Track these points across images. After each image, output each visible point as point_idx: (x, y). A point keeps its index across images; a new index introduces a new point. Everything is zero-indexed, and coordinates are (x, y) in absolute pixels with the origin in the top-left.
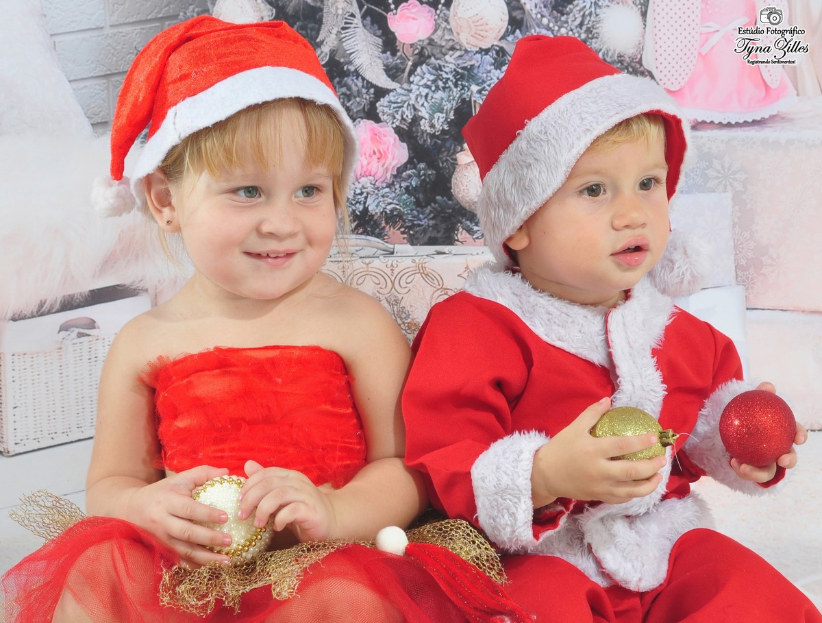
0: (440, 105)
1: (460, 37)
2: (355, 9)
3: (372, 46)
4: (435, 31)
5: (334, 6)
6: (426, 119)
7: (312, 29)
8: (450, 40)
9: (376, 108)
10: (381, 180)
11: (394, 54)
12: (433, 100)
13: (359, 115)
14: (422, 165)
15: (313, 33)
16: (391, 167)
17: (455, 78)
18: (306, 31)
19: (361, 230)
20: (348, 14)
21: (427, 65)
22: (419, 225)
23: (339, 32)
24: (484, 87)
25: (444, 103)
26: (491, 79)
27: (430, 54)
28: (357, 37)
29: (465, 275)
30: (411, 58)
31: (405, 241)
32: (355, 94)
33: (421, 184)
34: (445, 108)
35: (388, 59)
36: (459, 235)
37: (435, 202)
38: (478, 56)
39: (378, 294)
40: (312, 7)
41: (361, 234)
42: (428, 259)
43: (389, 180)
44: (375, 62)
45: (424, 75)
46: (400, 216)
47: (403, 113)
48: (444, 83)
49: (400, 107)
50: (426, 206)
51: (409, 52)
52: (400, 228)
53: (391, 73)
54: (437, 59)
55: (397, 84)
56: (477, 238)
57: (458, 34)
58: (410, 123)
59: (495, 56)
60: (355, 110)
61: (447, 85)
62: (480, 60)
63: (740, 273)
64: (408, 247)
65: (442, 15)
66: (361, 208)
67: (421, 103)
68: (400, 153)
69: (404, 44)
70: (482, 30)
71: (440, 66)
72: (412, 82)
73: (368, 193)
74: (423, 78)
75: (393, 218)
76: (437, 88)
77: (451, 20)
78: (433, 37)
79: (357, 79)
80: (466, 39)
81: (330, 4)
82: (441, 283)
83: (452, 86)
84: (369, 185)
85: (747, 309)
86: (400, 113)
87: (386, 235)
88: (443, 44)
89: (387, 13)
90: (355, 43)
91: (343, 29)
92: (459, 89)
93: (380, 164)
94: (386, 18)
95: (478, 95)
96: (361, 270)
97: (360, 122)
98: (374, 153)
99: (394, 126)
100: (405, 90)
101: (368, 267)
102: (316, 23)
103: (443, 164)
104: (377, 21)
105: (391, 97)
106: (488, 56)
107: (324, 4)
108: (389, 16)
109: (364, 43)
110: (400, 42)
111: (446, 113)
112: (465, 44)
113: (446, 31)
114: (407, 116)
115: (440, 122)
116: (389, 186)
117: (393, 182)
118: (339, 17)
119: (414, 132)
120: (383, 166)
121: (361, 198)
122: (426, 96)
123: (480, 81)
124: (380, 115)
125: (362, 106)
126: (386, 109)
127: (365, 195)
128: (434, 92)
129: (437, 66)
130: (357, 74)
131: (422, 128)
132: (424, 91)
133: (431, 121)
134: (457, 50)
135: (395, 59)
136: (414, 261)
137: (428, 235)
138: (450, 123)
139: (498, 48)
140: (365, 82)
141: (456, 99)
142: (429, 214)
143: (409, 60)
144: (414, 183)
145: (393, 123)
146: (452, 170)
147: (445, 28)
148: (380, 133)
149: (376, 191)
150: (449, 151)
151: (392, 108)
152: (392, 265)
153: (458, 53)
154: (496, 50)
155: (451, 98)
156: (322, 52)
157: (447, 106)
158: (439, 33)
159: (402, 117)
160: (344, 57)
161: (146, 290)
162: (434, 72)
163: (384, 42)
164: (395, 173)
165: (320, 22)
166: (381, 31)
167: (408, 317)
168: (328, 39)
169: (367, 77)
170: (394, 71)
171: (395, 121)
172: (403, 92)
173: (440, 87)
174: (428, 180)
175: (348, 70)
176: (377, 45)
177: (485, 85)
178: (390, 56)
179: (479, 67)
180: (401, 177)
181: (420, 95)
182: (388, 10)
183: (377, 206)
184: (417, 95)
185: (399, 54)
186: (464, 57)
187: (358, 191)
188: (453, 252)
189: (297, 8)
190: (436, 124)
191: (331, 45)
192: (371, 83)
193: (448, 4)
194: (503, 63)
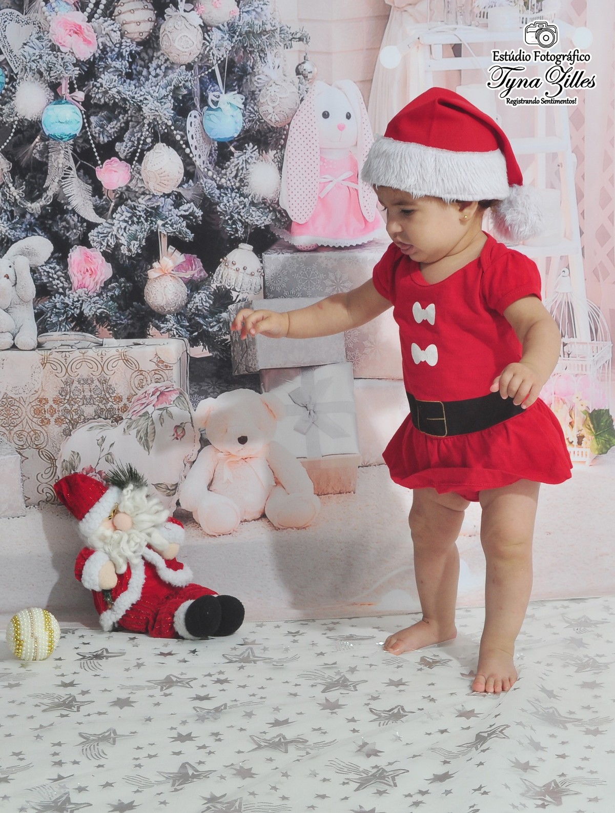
0: (135, 235)
1: (149, 185)
2: (72, 163)
3: (85, 192)
4: (131, 180)
5: (56, 161)
6: (125, 245)
7: (40, 178)
8: (142, 187)
9: (88, 237)
10: (93, 291)
11: (101, 197)
12: (130, 231)
13: (76, 242)
14: (122, 280)
15: (41, 181)
16: (100, 281)
17: (146, 215)
18: (36, 180)
19: (78, 329)
20: (66, 168)
21: (125, 205)
22: (121, 324)
23: (59, 181)
24: (167, 222)
25: (138, 234)
26: (172, 216)
27: (127, 197)
28: (74, 185)
29: (155, 360)
30: (113, 201)
31: (111, 336)
32: (73, 227)
33: (122, 293)
34: (139, 237)
35: (96, 201)
36: (150, 331)
37: (132, 306)
38: (163, 199)
39: (92, 376)
40: (40, 161)
41: (78, 331)
42: (128, 349)
43: (98, 291)
44: (87, 203)
45: (123, 213)
46: (107, 317)
47: (108, 241)
48: (137, 219)
49: (105, 237)
50: (126, 310)
51: (112, 196)
52: (107, 326)
53: (99, 211)
54: (132, 201)
55: (103, 219)
56: (163, 333)
57: (148, 183)
58: (113, 248)
59: (174, 199)
60: (72, 239)
61: (140, 220)
62: (163, 201)
63: (349, 353)
64: (113, 340)
65: (135, 169)
66: (78, 311)
67: (121, 234)
68: (106, 271)
69: (108, 190)
70: (165, 180)
71: (134, 206)
72: (115, 218)
73: (83, 301)
74: (122, 215)
75: (101, 319)
76: (133, 222)
77: (141, 172)
78: (130, 185)
79: (74, 216)
80: (154, 187)
81: (53, 160)
82: (137, 366)
83: (144, 221)
84: (83, 294)
85: (355, 379)
86: (106, 241)
87: (97, 332)
88: (137, 190)
89: (96, 167)
90: (72, 189)
91: (63, 178)
92: (149, 223)
93: (92, 279)
94: (95, 170)
95: (163, 228)
96: (79, 358)
97: (76, 248)
98: (87, 271)
99: (102, 250)
100: (110, 224)
101: (84, 356)
102: (43, 174)
103: (138, 278)
104: (88, 173)
105: (99, 229)
106: (169, 199)
107: (48, 160)
108: (97, 169)
109: (79, 189)
110: (105, 188)
111: (140, 240)
112: (153, 190)
113: (139, 181)
114: (111, 243)
115: (135, 247)
116: (98, 295)
117: (102, 292)
118: (60, 170)
119: (116, 255)
120: (94, 280)
121: (78, 304)
122: (125, 229)
123: (164, 217)
124: (91, 242)
125: (78, 236)
126: (95, 238)
127: (81, 302)
128: (130, 225)
130: (73, 212)
131: (122, 252)
132: (123, 225)
133: (129, 247)
134: (147, 194)
135: (102, 201)
136: (117, 351)
137: (128, 331)
138: (143, 248)
139: (176, 193)
140: (80, 218)
141: (147, 230)
142: (128, 316)
143: (112, 202)
144: (117, 293)
145: (101, 248)
146: (144, 283)
147: (138, 178)
148: (91, 256)
149: (89, 299)
150: (142, 269)
151: (100, 237)
152: (102, 354)
153: (148, 197)
154: (175, 195)
155: (143, 230)
156: (47, 196)
157: (141, 236)
158: (134, 182)
159: (107, 244)
160: (64, 199)
162: (130, 210)
163: (93, 188)
164: (103, 285)
165: (45, 173)
166: (91, 180)
167: (114, 392)
168: (52, 186)
169: (81, 215)
170: (101, 210)
172: (108, 225)
173: (135, 222)
174: (127, 290)
175: (67, 209)
176: (88, 191)
177: (168, 220)
178: (98, 199)
179: (163, 207)
180: (108, 288)
181: (120, 227)
182: (96, 165)
183: (90, 310)
184: (118, 228)
185: (104, 197)
186: (152, 200)
187: (76, 299)
188: (146, 344)
189: (29, 163)
190: (132, 249)
191: (54, 190)
192: (84, 219)
193: (140, 161)
194: (181, 204)
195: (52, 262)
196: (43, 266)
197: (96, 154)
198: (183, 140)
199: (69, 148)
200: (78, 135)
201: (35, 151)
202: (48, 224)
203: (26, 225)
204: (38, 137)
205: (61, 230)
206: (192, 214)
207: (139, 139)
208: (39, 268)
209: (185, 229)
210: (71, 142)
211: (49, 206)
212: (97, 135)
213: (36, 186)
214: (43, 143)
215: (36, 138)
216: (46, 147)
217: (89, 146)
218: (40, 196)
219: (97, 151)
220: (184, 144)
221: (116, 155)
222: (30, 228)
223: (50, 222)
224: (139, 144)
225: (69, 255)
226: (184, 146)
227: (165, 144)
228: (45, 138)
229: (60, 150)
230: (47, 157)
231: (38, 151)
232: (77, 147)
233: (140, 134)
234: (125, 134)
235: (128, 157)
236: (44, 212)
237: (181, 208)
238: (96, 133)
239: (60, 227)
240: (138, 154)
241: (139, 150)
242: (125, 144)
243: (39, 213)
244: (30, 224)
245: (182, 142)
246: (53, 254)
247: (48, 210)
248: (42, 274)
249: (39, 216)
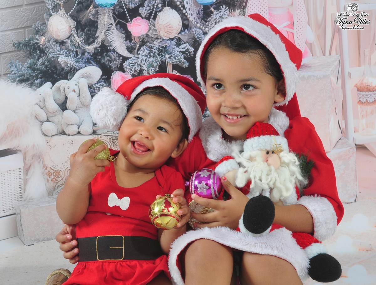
0: (152, 64)
1: (160, 33)
2: (112, 21)
3: (121, 38)
4: (149, 31)
5: (103, 20)
6: (146, 70)
7: (93, 31)
8: (156, 34)
9: (123, 66)
11: (130, 41)
12: (149, 62)
13: (115, 69)
15: (94, 32)
17: (158, 52)
18: (91, 32)
20: (109, 24)
21: (145, 46)
23: (105, 32)
24: (172, 56)
25: (154, 63)
26: (175, 52)
27: (147, 41)
28: (114, 34)
30: (138, 43)
32: (114, 60)
34: (154, 65)
35: (128, 43)
38: (169, 41)
40: (93, 21)
44: (122, 45)
45: (144, 51)
48: (153, 54)
49: (134, 65)
51: (137, 40)
53: (129, 50)
54: (150, 43)
55: (132, 55)
57: (159, 32)
58: (138, 72)
59: (176, 41)
60: (113, 67)
61: (155, 55)
62: (169, 43)
65: (152, 23)
67: (143, 63)
69: (135, 37)
70: (170, 30)
71: (151, 46)
72: (139, 54)
74: (144, 52)
76: (150, 56)
77: (156, 26)
78: (148, 33)
79: (114, 53)
80: (163, 34)
81: (101, 20)
83: (157, 55)
86: (134, 68)
88: (153, 36)
89: (127, 23)
90: (113, 37)
91: (107, 30)
92: (160, 56)
95: (169, 59)
97: (116, 72)
99: (131, 74)
100: (136, 57)
102: (95, 28)
104: (123, 27)
105: (130, 61)
106: (173, 42)
107: (98, 20)
108: (128, 24)
109: (117, 37)
110: (133, 36)
111: (155, 67)
112: (163, 36)
113: (154, 31)
114: (137, 69)
115: (152, 71)
118: (105, 25)
122: (146, 60)
123: (170, 53)
124: (125, 69)
125: (117, 65)
126: (128, 66)
128: (149, 58)
129: (150, 46)
130: (114, 51)
132: (145, 58)
133: (148, 71)
134: (159, 39)
135: (131, 43)
139: (177, 38)
140: (118, 54)
141: (159, 61)
143: (137, 44)
145: (131, 72)
147: (154, 29)
148: (125, 77)
151: (130, 66)
154: (177, 39)
155: (157, 61)
156: (98, 41)
157: (155, 64)
158: (151, 31)
159: (135, 70)
160: (108, 43)
161: (21, 151)
162: (149, 49)
163: (126, 36)
165: (97, 28)
166: (124, 31)
168: (101, 35)
169: (119, 52)
170: (131, 49)
171: (132, 71)
172: (135, 58)
173: (152, 56)
175: (110, 49)
176: (123, 38)
177: (172, 54)
178: (129, 42)
179: (169, 46)
181: (143, 59)
182: (127, 21)
184: (142, 60)
185: (133, 41)
186: (162, 42)
189: (86, 22)
190: (151, 73)
191: (102, 38)
192: (120, 55)
193: (155, 18)
194: (180, 45)
195: (101, 81)
196: (96, 84)
197: (127, 15)
198: (181, 5)
199: (111, 12)
200: (116, 4)
201: (90, 14)
202: (98, 58)
203: (85, 60)
204: (92, 6)
205: (106, 62)
206: (187, 50)
207: (154, 5)
208: (94, 85)
209: (183, 60)
210: (112, 8)
211: (99, 47)
212: (128, 3)
213: (91, 35)
214: (95, 9)
215: (90, 6)
216: (97, 12)
217: (122, 10)
218: (93, 42)
219: (128, 13)
220: (182, 7)
221: (140, 15)
222: (87, 61)
223: (100, 57)
224: (154, 8)
225: (111, 77)
226: (182, 9)
227: (170, 8)
228: (96, 7)
229: (105, 13)
230: (97, 18)
231: (92, 14)
232: (115, 11)
233: (154, 2)
234: (145, 2)
235: (147, 16)
236: (96, 51)
237: (180, 47)
238: (127, 2)
239: (106, 60)
240: (153, 15)
241: (154, 12)
242: (145, 8)
243: (93, 52)
244: (88, 59)
245: (180, 6)
246: (102, 76)
247: (98, 50)
248: (95, 89)
249: (93, 54)
